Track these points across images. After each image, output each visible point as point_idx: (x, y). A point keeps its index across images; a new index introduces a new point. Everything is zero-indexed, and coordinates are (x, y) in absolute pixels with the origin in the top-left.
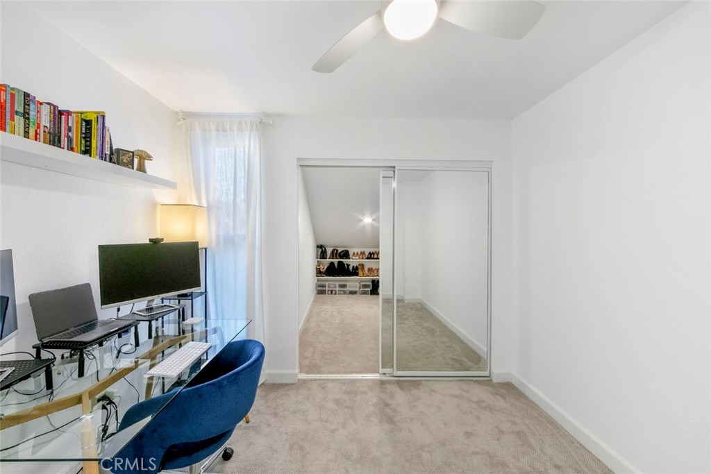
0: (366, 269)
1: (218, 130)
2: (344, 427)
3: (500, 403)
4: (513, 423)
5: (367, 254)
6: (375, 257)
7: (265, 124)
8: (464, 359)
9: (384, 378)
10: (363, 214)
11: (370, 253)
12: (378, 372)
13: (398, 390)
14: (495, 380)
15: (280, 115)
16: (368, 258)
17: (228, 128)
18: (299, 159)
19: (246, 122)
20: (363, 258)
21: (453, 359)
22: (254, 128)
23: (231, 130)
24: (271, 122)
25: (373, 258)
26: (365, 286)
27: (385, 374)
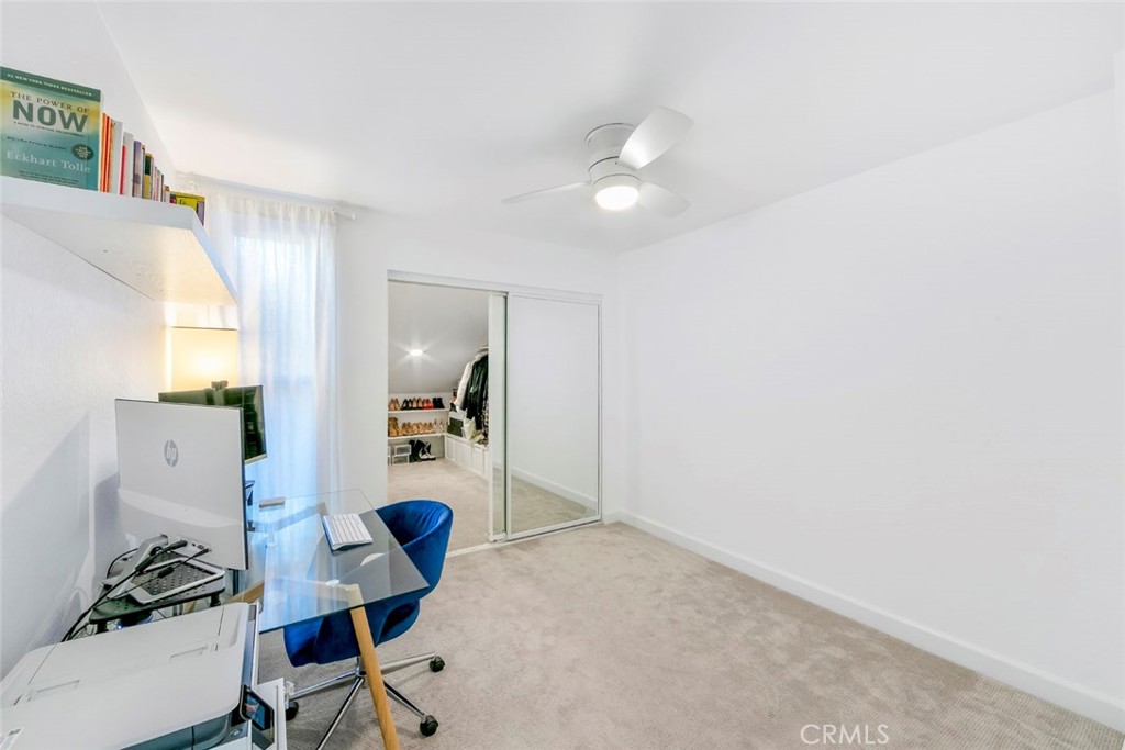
0: (400, 425)
1: (262, 215)
2: (485, 596)
3: (620, 538)
4: (636, 549)
5: (401, 402)
6: (415, 406)
7: (342, 217)
8: (569, 511)
9: (497, 545)
10: (409, 344)
11: (406, 401)
12: (488, 541)
13: (520, 552)
14: (606, 522)
15: (364, 209)
16: (403, 409)
17: (281, 213)
18: (390, 271)
19: (312, 210)
20: (396, 409)
21: (560, 514)
22: (327, 220)
23: (287, 218)
24: (353, 217)
25: (412, 408)
26: (402, 450)
27: (495, 541)
